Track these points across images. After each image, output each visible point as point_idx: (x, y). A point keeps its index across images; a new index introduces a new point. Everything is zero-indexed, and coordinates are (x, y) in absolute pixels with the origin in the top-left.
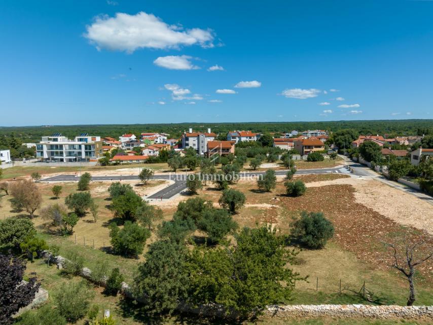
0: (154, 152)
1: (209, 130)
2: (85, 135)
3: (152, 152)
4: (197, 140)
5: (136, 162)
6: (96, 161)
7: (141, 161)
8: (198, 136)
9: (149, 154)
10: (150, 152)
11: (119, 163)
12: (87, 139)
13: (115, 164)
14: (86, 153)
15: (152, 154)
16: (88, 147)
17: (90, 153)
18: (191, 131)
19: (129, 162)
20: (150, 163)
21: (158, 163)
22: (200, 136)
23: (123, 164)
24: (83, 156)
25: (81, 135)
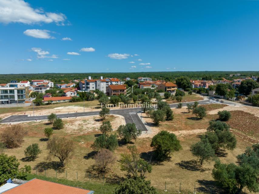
0: (74, 94)
1: (102, 78)
2: (16, 82)
3: (73, 94)
4: (95, 85)
5: (63, 101)
6: (31, 102)
7: (66, 101)
8: (96, 81)
9: (71, 96)
10: (72, 94)
11: (50, 103)
12: (17, 85)
13: (47, 104)
14: (18, 96)
15: (73, 95)
16: (20, 91)
17: (22, 96)
18: (90, 78)
19: (58, 102)
20: (74, 102)
21: (80, 101)
22: (97, 81)
23: (54, 104)
24: (16, 99)
25: (11, 82)
